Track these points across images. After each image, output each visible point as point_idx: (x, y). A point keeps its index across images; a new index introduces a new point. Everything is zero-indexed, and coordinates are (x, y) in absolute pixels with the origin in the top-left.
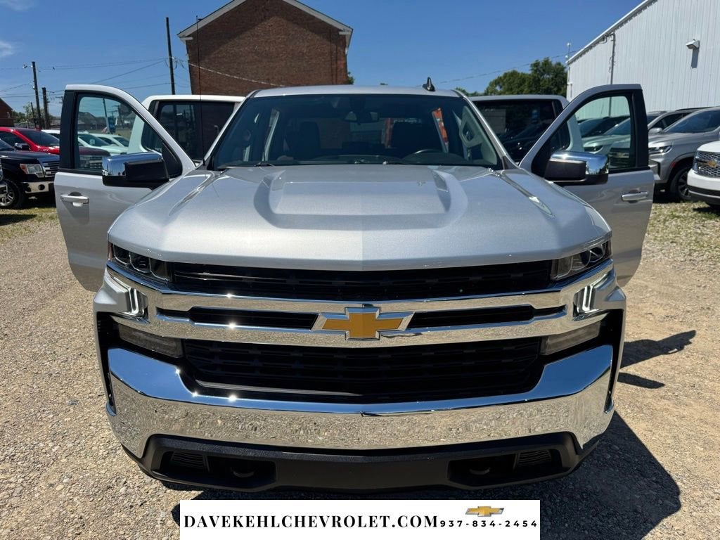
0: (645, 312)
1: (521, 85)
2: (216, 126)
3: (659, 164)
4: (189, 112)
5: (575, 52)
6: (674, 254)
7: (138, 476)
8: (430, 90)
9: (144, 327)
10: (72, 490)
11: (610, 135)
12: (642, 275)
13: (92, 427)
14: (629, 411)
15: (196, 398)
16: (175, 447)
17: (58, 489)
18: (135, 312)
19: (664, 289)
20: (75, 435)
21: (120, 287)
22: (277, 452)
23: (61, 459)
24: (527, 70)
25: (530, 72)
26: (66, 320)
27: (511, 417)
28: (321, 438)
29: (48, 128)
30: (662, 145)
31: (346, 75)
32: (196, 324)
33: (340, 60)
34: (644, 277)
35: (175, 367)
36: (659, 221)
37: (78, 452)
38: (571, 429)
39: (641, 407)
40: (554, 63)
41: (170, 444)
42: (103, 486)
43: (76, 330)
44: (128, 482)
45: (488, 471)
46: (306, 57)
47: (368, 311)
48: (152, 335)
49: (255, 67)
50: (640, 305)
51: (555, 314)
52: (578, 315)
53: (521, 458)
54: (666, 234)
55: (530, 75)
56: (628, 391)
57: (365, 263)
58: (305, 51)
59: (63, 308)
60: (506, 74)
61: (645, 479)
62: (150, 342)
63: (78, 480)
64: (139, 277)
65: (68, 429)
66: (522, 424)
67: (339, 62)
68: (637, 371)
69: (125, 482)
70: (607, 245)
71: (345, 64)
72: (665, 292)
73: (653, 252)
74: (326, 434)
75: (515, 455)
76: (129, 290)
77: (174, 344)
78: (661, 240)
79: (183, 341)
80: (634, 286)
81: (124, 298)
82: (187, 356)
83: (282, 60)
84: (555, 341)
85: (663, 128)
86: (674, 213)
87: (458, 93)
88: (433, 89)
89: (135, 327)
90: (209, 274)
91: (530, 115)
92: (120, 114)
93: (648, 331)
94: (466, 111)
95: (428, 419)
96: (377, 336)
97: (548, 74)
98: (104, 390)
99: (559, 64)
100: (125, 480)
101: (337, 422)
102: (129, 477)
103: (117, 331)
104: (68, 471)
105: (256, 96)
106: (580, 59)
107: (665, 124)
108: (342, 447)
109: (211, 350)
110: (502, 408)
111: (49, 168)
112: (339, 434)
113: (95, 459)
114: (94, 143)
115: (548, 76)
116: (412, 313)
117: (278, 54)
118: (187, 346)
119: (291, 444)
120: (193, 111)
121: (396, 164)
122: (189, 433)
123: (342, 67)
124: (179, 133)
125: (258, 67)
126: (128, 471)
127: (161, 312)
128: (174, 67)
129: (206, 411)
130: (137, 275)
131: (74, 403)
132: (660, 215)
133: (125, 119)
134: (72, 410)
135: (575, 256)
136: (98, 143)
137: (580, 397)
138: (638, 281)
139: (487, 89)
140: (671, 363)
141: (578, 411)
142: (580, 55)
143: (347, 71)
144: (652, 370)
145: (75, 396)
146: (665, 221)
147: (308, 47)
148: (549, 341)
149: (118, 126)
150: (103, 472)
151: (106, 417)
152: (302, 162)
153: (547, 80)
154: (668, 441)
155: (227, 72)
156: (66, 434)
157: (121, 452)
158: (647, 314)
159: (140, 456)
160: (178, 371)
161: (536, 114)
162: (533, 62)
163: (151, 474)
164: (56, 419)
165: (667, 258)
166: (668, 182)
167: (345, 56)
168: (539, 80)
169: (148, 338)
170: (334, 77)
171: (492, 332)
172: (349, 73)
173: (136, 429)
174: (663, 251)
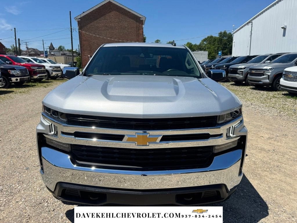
0: (260, 136)
1: (214, 41)
2: (89, 56)
3: (269, 75)
4: (78, 50)
5: (236, 29)
6: (273, 112)
7: (52, 199)
8: (174, 46)
9: (56, 139)
10: (26, 204)
11: (250, 63)
12: (260, 121)
13: (34, 179)
14: (251, 176)
15: (75, 168)
16: (67, 187)
17: (20, 203)
18: (53, 133)
19: (268, 127)
20: (28, 182)
21: (47, 123)
22: (107, 190)
23: (22, 191)
24: (217, 36)
25: (218, 36)
26: (25, 135)
27: (202, 177)
28: (126, 185)
29: (20, 56)
30: (270, 68)
31: (143, 36)
32: (76, 138)
33: (141, 30)
34: (261, 121)
35: (68, 155)
36: (268, 99)
37: (28, 189)
38: (225, 183)
39: (256, 174)
40: (228, 33)
41: (65, 185)
42: (38, 203)
43: (29, 139)
44: (48, 201)
45: (191, 199)
46: (127, 29)
47: (145, 134)
48: (59, 142)
49: (106, 32)
50: (258, 133)
51: (219, 137)
52: (228, 137)
53: (204, 194)
54: (271, 104)
55: (218, 37)
56: (251, 168)
57: (144, 115)
58: (126, 26)
59: (24, 130)
60: (208, 37)
61: (256, 204)
62: (58, 145)
63: (28, 200)
64: (55, 119)
65: (24, 180)
66: (207, 180)
67: (140, 31)
68: (256, 160)
69: (47, 201)
70: (240, 110)
71: (143, 32)
72: (269, 128)
73: (265, 111)
74: (128, 183)
75: (202, 192)
76: (51, 124)
77: (68, 146)
78: (268, 107)
79: (71, 145)
80: (257, 125)
81: (48, 127)
82: (73, 151)
83: (117, 29)
84: (218, 147)
85: (271, 61)
86: (274, 96)
87: (185, 47)
88: (175, 45)
89: (52, 139)
90: (82, 118)
91: (218, 54)
92: (50, 50)
93: (261, 144)
94: (188, 54)
95: (170, 177)
96: (148, 144)
97: (226, 37)
98: (39, 164)
99: (230, 33)
100: (47, 200)
101: (133, 179)
102: (48, 199)
103: (45, 141)
104: (24, 196)
105: (104, 46)
106: (238, 32)
107: (272, 59)
108: (135, 188)
109: (82, 148)
110: (199, 174)
111: (20, 72)
112: (133, 183)
113: (35, 191)
114: (39, 62)
115: (225, 38)
116: (162, 135)
117: (115, 27)
118: (73, 147)
119: (114, 187)
120: (80, 49)
121: (159, 75)
122: (73, 182)
123: (141, 33)
124: (74, 58)
125: (107, 32)
126: (48, 197)
127: (63, 133)
128: (72, 31)
129: (80, 173)
130: (54, 118)
131: (27, 169)
132: (269, 96)
133: (52, 52)
134: (26, 172)
135: (227, 114)
136: (40, 62)
137: (229, 170)
138: (258, 123)
139: (201, 43)
140: (269, 157)
141: (228, 175)
142: (238, 30)
143: (143, 34)
144: (262, 160)
145: (28, 166)
146: (271, 98)
147: (127, 24)
148: (216, 148)
149: (49, 55)
150: (38, 197)
151: (40, 175)
152: (122, 74)
153: (225, 40)
154: (266, 189)
155: (94, 34)
156: (24, 181)
157: (46, 189)
158: (261, 137)
159: (53, 191)
160: (69, 157)
161: (220, 53)
162: (219, 32)
163: (58, 198)
164: (20, 175)
165: (270, 114)
166: (272, 83)
167: (142, 28)
168: (222, 39)
169: (58, 143)
170: (138, 36)
171: (196, 143)
172: (144, 35)
173: (52, 180)
174: (269, 111)
